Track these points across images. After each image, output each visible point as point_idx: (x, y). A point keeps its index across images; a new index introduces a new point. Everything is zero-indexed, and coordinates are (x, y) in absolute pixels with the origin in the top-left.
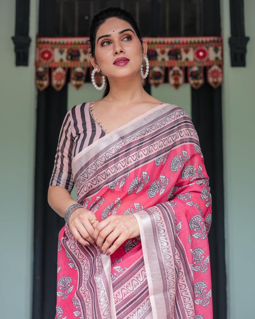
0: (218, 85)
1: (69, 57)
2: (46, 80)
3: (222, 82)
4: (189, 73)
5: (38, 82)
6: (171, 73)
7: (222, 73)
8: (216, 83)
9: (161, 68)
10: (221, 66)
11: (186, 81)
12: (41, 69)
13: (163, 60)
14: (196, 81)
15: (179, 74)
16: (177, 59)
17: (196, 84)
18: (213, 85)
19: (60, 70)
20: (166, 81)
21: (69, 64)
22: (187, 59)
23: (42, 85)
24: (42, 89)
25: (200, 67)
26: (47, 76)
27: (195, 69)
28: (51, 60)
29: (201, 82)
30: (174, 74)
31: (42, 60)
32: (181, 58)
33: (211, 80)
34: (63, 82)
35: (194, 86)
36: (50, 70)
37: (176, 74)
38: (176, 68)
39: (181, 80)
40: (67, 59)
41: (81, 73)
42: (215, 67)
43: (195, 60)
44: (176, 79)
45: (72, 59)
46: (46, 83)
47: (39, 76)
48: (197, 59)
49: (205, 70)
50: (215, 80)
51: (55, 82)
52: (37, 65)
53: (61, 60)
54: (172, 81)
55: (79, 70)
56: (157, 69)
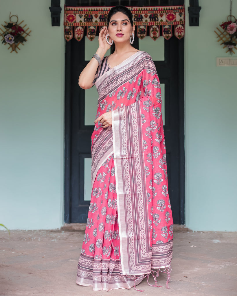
0: (181, 37)
1: (86, 20)
2: (71, 35)
3: (184, 35)
4: (163, 30)
5: (66, 36)
6: (152, 29)
7: (184, 29)
8: (179, 36)
9: (145, 26)
10: (183, 25)
11: (161, 35)
12: (68, 28)
13: (146, 21)
14: (167, 35)
15: (157, 31)
16: (155, 20)
17: (167, 37)
18: (178, 38)
19: (80, 28)
20: (148, 34)
21: (86, 24)
22: (162, 21)
23: (68, 38)
24: (68, 40)
25: (169, 26)
26: (72, 32)
27: (167, 27)
28: (74, 21)
29: (170, 35)
30: (153, 30)
31: (68, 21)
32: (158, 20)
33: (177, 34)
34: (82, 36)
35: (166, 38)
36: (74, 28)
37: (155, 30)
38: (155, 27)
39: (158, 34)
40: (85, 21)
41: (93, 30)
42: (180, 26)
43: (167, 21)
44: (155, 34)
45: (87, 21)
46: (71, 36)
47: (66, 32)
48: (168, 20)
49: (173, 27)
50: (180, 34)
51: (76, 36)
52: (65, 25)
53: (81, 21)
54: (152, 35)
55: (92, 28)
56: (142, 27)
